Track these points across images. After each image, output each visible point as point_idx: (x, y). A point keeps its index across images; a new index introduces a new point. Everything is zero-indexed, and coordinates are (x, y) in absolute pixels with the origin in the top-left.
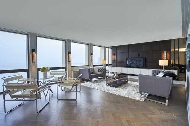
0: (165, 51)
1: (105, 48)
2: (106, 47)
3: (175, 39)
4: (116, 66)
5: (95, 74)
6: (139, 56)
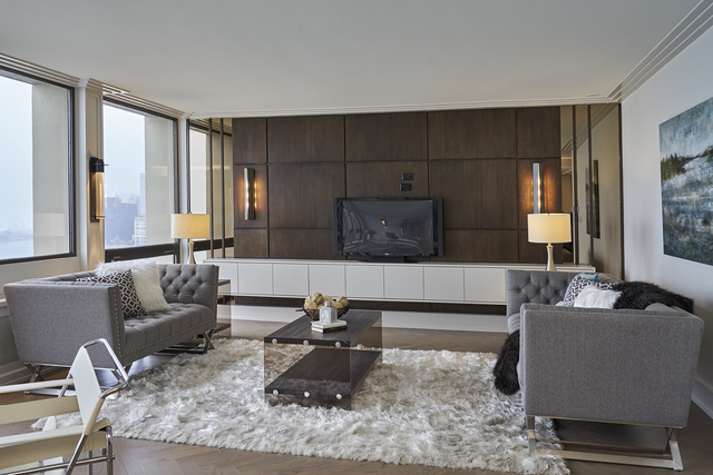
0: (536, 167)
1: (183, 125)
2: (190, 124)
3: (574, 106)
4: (269, 254)
5: (150, 322)
6: (409, 187)
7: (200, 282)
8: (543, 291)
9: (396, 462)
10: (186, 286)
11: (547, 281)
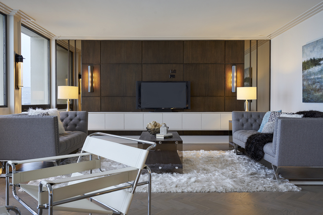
0: (234, 67)
1: (53, 43)
3: (251, 41)
4: (101, 110)
6: (174, 76)
7: (80, 120)
8: (249, 120)
9: (224, 191)
10: (72, 122)
11: (251, 116)
